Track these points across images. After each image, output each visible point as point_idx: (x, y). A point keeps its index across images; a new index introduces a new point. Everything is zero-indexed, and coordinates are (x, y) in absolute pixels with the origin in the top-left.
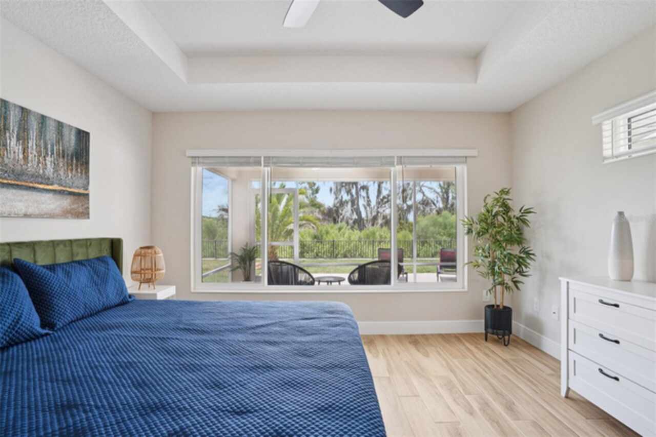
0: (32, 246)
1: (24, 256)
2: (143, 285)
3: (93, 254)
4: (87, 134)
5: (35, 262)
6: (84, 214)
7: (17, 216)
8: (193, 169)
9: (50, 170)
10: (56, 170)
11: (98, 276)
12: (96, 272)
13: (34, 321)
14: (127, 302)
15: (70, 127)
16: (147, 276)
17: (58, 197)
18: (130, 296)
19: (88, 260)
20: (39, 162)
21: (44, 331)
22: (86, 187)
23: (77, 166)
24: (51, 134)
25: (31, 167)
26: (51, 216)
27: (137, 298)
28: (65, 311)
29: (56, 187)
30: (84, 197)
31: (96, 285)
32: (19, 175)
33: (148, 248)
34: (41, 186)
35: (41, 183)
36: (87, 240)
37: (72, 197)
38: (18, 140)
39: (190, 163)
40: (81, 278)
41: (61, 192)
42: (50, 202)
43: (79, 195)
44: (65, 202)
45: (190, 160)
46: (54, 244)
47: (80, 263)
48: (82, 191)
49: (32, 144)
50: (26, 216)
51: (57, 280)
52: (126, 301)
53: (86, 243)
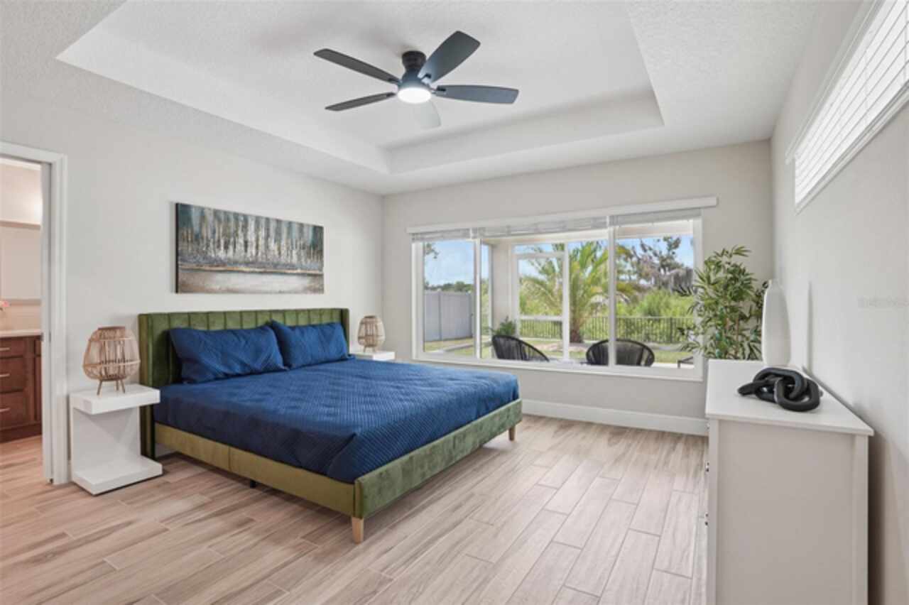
0: (283, 313)
1: (278, 319)
2: (367, 349)
3: (326, 320)
4: (321, 228)
5: (285, 322)
6: (320, 290)
7: (276, 293)
8: (414, 245)
9: (295, 260)
10: (299, 258)
11: (325, 336)
12: (324, 334)
13: (279, 360)
14: (346, 360)
15: (308, 225)
16: (369, 341)
17: (300, 277)
18: (350, 355)
19: (320, 325)
20: (288, 255)
21: (283, 367)
22: (321, 269)
23: (313, 254)
24: (295, 233)
25: (283, 259)
26: (296, 292)
27: (357, 358)
28: (298, 358)
29: (299, 271)
30: (318, 276)
31: (322, 342)
32: (276, 266)
33: (371, 317)
34: (289, 272)
35: (289, 269)
36: (321, 310)
37: (310, 278)
38: (275, 241)
39: (411, 239)
40: (311, 337)
41: (303, 275)
42: (295, 282)
43: (315, 275)
44: (306, 282)
45: (411, 237)
46: (297, 312)
47: (314, 326)
48: (318, 272)
49: (283, 243)
50: (280, 292)
51: (294, 337)
52: (344, 358)
53: (321, 312)
